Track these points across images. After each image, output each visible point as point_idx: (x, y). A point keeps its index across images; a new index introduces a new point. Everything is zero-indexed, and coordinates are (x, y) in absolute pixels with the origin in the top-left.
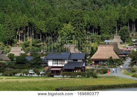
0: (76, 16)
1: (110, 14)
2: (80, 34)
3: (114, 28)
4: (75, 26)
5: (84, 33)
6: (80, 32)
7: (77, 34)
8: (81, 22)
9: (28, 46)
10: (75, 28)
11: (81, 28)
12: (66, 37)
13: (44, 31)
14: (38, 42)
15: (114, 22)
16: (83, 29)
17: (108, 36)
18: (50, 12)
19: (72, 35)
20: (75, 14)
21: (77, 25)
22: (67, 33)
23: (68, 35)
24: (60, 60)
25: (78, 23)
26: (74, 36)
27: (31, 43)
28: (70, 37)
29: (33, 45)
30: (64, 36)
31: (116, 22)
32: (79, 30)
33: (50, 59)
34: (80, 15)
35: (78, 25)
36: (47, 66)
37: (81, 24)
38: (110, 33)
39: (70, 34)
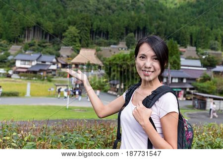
1: (119, 20)
3: (122, 34)
4: (80, 29)
6: (85, 36)
7: (81, 38)
9: (33, 45)
14: (44, 43)
15: (122, 28)
17: (116, 41)
22: (71, 36)
27: (37, 43)
28: (74, 40)
29: (39, 45)
31: (125, 29)
32: (84, 34)
33: (18, 60)
36: (15, 66)
37: (86, 28)
38: (117, 38)
39: (74, 36)
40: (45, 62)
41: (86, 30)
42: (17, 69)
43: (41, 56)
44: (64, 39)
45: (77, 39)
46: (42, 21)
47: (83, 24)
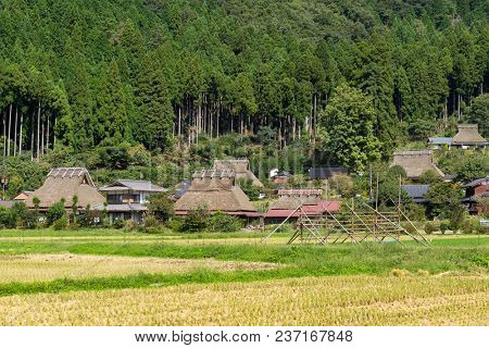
0: (364, 60)
10: (371, 97)
20: (362, 55)
21: (374, 88)
23: (355, 122)
25: (379, 84)
26: (369, 125)
28: (358, 128)
30: (340, 122)
31: (446, 81)
35: (379, 91)
39: (359, 116)
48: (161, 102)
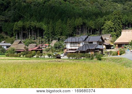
0: (115, 15)
2: (118, 28)
4: (114, 22)
5: (121, 27)
6: (118, 26)
7: (115, 27)
8: (119, 19)
11: (119, 23)
12: (107, 30)
13: (93, 27)
16: (120, 24)
18: (99, 15)
19: (112, 28)
20: (114, 14)
21: (115, 21)
22: (108, 27)
23: (109, 29)
24: (76, 42)
25: (116, 20)
28: (110, 30)
32: (117, 25)
33: (68, 43)
34: (117, 14)
37: (119, 21)
39: (110, 28)
40: (92, 43)
41: (119, 22)
42: (67, 51)
43: (88, 37)
44: (103, 30)
45: (113, 30)
46: (86, 21)
47: (116, 18)
48: (70, 28)
